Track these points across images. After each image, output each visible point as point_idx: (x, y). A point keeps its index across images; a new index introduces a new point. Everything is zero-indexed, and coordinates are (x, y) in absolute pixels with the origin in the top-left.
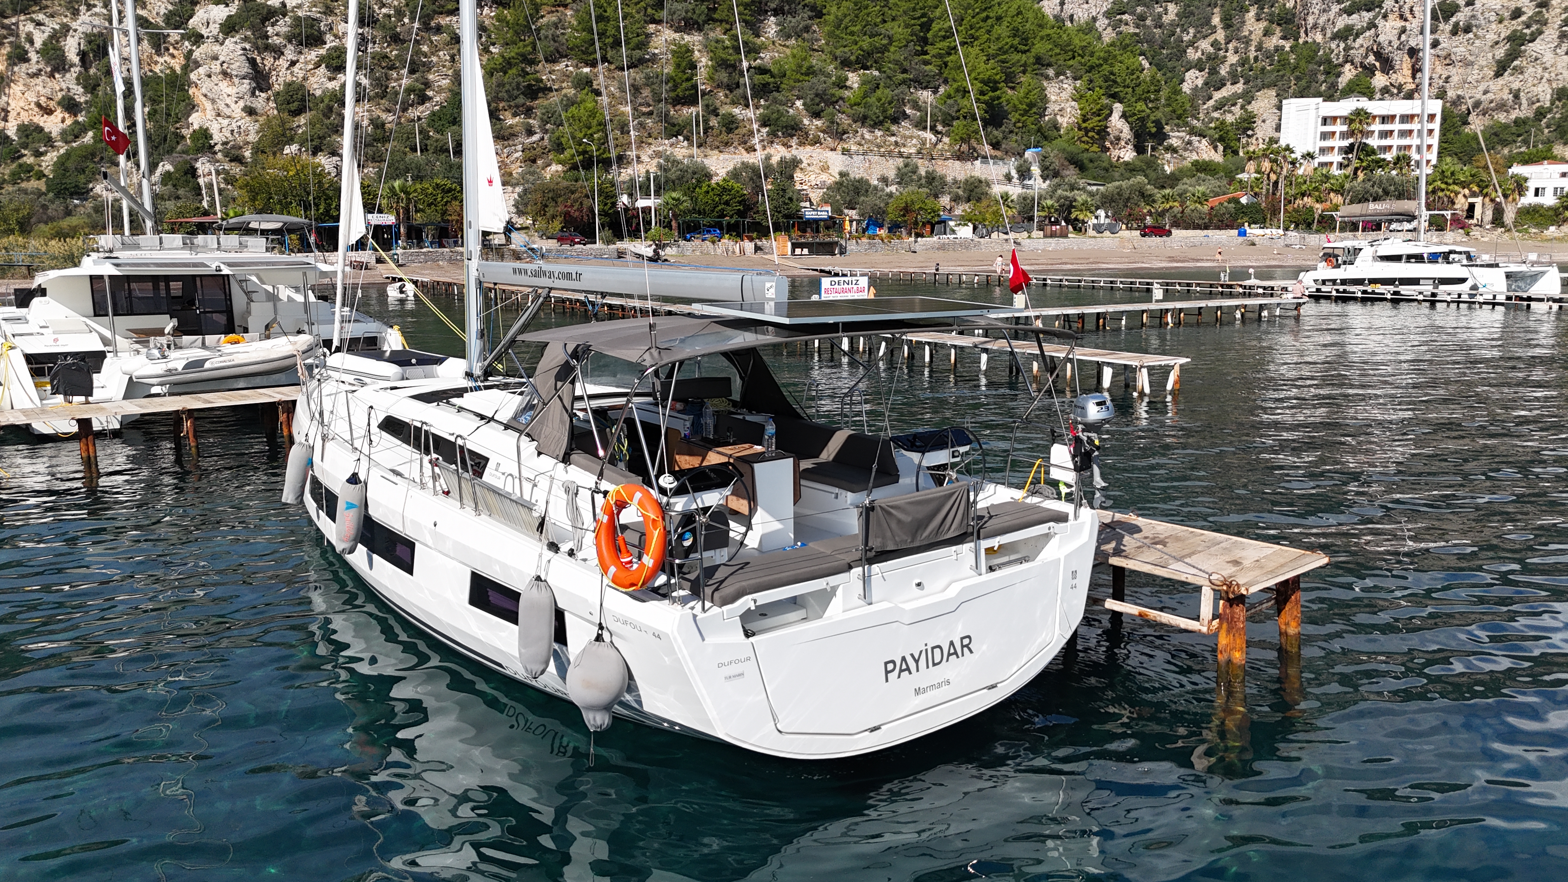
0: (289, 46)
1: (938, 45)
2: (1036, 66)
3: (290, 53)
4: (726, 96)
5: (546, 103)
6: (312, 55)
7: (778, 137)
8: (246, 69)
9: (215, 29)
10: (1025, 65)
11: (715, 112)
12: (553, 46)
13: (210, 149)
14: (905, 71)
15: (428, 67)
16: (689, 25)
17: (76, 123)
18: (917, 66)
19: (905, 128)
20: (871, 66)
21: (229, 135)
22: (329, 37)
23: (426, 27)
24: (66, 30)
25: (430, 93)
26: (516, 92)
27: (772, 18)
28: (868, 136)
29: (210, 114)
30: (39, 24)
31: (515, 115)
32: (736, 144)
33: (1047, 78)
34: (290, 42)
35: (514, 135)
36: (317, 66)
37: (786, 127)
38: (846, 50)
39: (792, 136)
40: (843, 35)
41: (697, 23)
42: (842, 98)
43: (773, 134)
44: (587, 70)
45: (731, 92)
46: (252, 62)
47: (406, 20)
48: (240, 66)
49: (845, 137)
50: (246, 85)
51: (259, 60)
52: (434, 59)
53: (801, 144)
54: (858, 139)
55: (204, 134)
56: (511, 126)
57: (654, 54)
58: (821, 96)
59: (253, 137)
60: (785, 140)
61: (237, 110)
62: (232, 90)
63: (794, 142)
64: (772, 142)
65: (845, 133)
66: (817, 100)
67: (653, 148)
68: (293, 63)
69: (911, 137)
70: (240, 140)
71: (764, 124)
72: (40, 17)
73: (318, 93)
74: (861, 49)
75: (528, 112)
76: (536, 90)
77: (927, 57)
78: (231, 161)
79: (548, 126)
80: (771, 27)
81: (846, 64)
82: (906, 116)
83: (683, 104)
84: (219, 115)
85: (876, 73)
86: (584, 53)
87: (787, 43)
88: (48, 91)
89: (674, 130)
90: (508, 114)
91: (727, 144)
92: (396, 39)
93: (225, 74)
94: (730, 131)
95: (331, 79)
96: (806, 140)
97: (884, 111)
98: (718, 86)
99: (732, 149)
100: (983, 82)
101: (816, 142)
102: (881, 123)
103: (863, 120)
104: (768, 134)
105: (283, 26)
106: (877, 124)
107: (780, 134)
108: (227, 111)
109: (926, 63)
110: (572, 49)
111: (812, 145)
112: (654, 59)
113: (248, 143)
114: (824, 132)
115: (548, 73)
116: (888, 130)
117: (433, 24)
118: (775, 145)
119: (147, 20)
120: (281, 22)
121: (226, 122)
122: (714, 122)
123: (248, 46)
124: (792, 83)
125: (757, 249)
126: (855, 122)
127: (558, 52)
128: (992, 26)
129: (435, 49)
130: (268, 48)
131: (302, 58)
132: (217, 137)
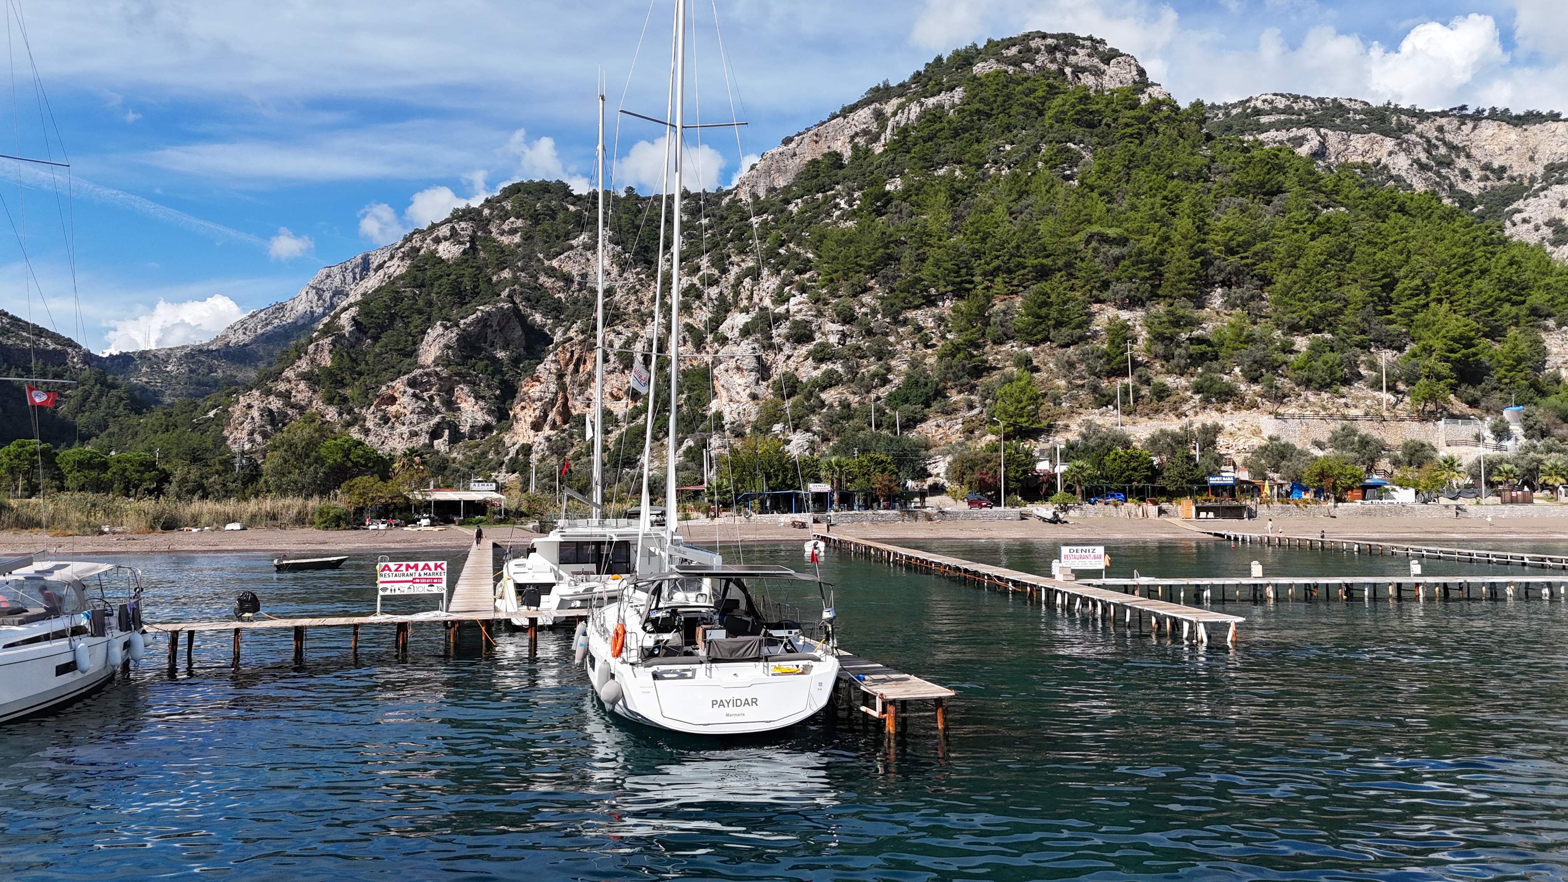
0: (788, 344)
1: (1403, 304)
2: (1532, 318)
3: (787, 350)
4: (1162, 366)
5: (989, 380)
6: (803, 350)
7: (1212, 403)
8: (753, 364)
9: (736, 332)
10: (1517, 317)
11: (1148, 382)
12: (1000, 331)
13: (720, 428)
14: (1363, 332)
15: (892, 355)
16: (1132, 302)
17: (636, 407)
18: (1378, 326)
19: (1359, 389)
20: (1324, 329)
21: (736, 416)
22: (817, 335)
23: (896, 322)
24: (636, 336)
25: (890, 377)
26: (961, 374)
27: (1219, 290)
28: (1312, 398)
29: (725, 400)
30: (619, 333)
31: (960, 392)
32: (1166, 411)
33: (1546, 329)
34: (788, 340)
35: (956, 410)
36: (806, 358)
37: (1220, 393)
38: (1294, 315)
39: (1226, 401)
40: (1293, 302)
41: (1140, 299)
42: (1286, 363)
43: (1206, 401)
44: (1030, 349)
45: (1168, 361)
46: (758, 358)
47: (879, 316)
48: (750, 362)
49: (1285, 400)
50: (753, 376)
51: (764, 356)
52: (899, 347)
53: (1236, 409)
54: (1301, 402)
55: (719, 416)
56: (955, 403)
57: (1096, 331)
58: (1259, 363)
59: (753, 418)
60: (1219, 406)
61: (744, 396)
62: (742, 381)
63: (1228, 407)
64: (1205, 408)
65: (1285, 396)
66: (1255, 366)
67: (1083, 417)
68: (789, 357)
69: (1365, 398)
70: (744, 420)
71: (1197, 392)
72: (620, 328)
73: (805, 380)
74: (1311, 313)
75: (972, 389)
76: (980, 370)
77: (1391, 317)
78: (736, 436)
79: (988, 401)
80: (1217, 299)
81: (1294, 329)
82: (1360, 377)
83: (1118, 376)
84: (731, 401)
85: (1328, 336)
86: (1028, 334)
87: (1233, 312)
88: (619, 384)
89: (1104, 400)
90: (954, 391)
91: (1157, 411)
92: (870, 332)
93: (738, 368)
94: (1161, 399)
95: (815, 369)
96: (1241, 403)
97: (1332, 373)
98: (1156, 357)
99: (1162, 415)
100: (1453, 339)
101: (1253, 406)
102: (1329, 385)
103: (1307, 383)
104: (1201, 400)
105: (784, 329)
106: (1323, 386)
107: (1214, 400)
108: (737, 398)
109: (1391, 322)
110: (1018, 332)
111: (1248, 409)
112: (1095, 335)
113: (749, 422)
114: (1262, 396)
115: (992, 354)
116: (1337, 391)
117: (901, 318)
118: (1208, 411)
119: (692, 327)
120: (783, 326)
121: (735, 406)
122: (1145, 391)
123: (756, 345)
124: (1230, 351)
125: (1161, 512)
126: (1298, 385)
127: (1005, 335)
128: (1471, 281)
129: (901, 339)
130: (771, 346)
131: (796, 353)
132: (727, 418)
